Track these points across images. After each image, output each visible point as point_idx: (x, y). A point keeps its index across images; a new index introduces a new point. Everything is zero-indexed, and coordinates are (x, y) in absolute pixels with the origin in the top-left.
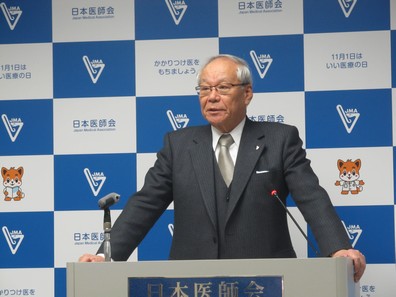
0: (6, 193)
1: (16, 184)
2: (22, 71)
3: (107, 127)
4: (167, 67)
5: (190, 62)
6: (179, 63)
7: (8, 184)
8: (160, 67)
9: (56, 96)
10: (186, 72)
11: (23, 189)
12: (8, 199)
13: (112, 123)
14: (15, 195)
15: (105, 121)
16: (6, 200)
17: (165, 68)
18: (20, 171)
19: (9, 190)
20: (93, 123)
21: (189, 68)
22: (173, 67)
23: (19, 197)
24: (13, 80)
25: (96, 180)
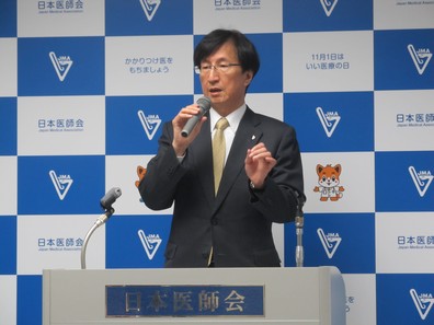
3: (75, 127)
4: (138, 65)
5: (163, 60)
6: (152, 61)
8: (131, 65)
10: (159, 71)
13: (80, 123)
15: (72, 121)
17: (136, 66)
20: (60, 123)
21: (162, 66)
22: (145, 65)
25: (62, 183)
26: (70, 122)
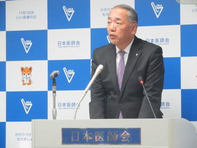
0: (23, 81)
1: (28, 76)
2: (32, 15)
3: (75, 45)
7: (25, 76)
8: (103, 12)
9: (49, 28)
11: (32, 79)
12: (24, 84)
13: (78, 43)
14: (28, 82)
15: (74, 42)
16: (23, 84)
18: (31, 69)
19: (25, 79)
20: (68, 43)
23: (30, 83)
24: (27, 20)
25: (69, 74)
26: (73, 42)
